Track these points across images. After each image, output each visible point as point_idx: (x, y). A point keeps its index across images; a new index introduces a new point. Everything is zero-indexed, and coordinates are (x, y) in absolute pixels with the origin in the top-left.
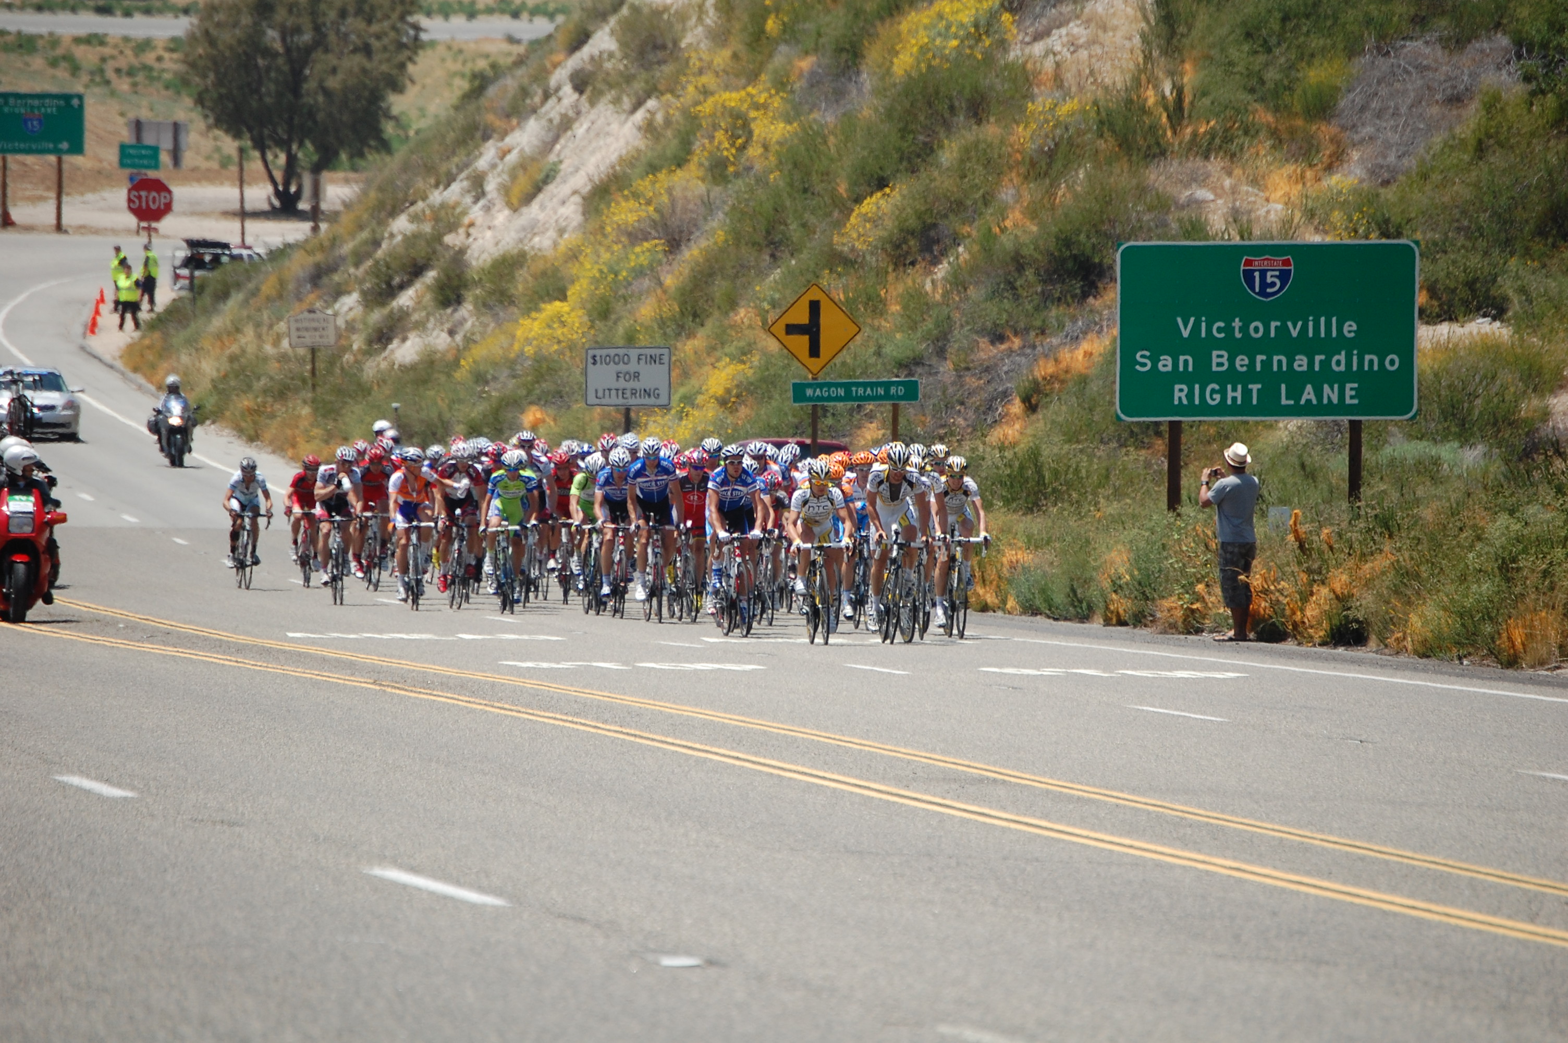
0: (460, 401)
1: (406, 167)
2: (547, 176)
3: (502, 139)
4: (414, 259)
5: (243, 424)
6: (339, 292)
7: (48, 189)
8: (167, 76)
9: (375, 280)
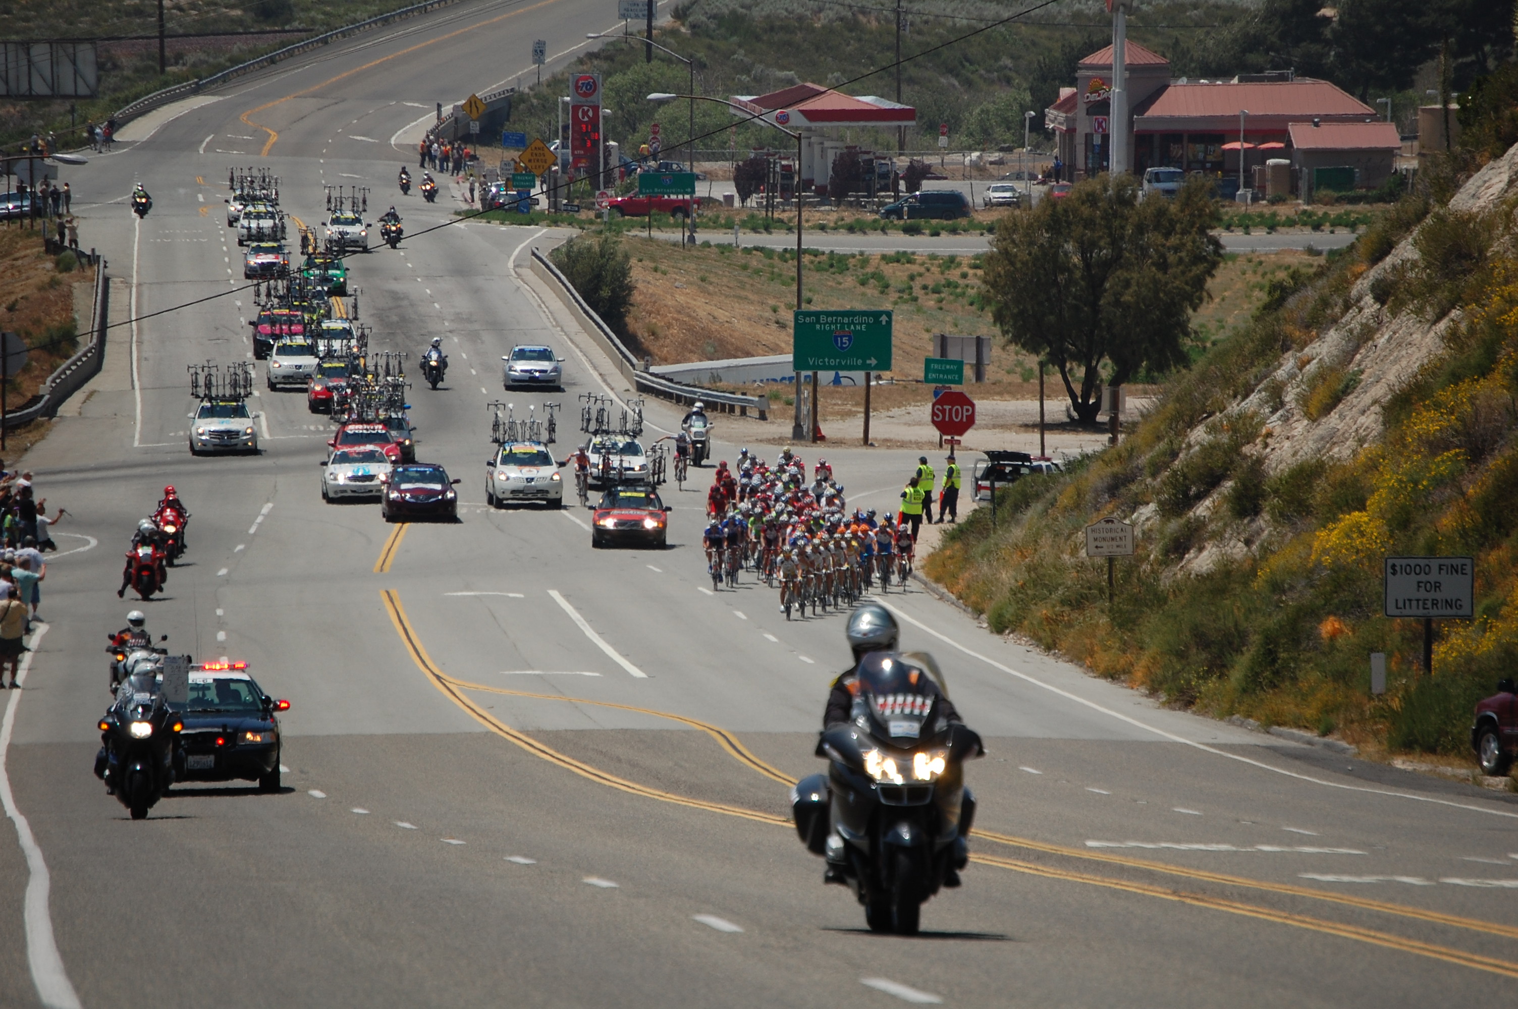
0: (1257, 610)
1: (1203, 378)
2: (1347, 387)
3: (1302, 349)
4: (1211, 469)
5: (1042, 634)
6: (1136, 503)
7: (857, 404)
8: (972, 292)
9: (1172, 491)
